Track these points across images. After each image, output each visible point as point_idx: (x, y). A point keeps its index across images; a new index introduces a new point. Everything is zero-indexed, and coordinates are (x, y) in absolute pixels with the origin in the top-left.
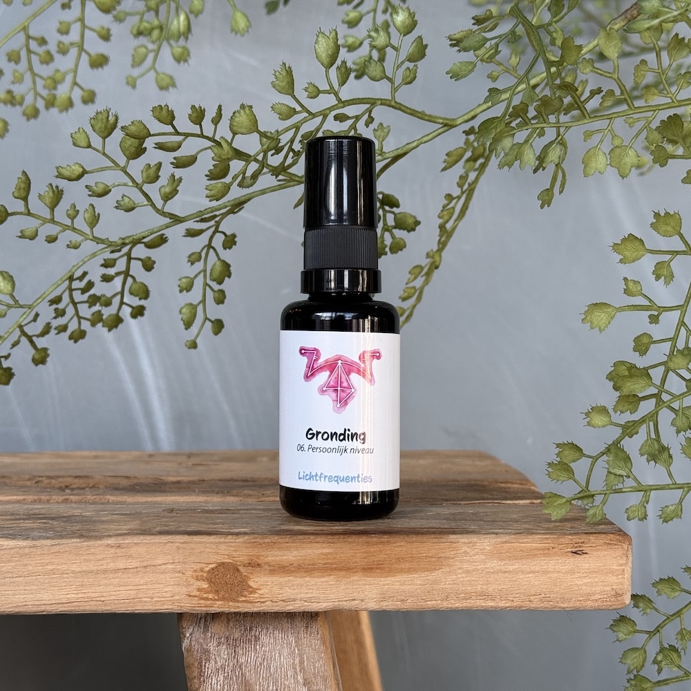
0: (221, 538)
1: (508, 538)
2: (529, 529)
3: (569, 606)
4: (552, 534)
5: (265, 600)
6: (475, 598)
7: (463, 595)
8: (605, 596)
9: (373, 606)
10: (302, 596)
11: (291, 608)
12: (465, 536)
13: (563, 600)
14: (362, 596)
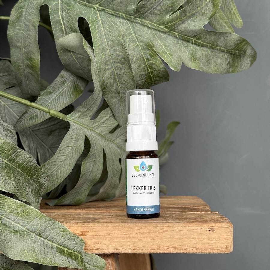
0: (71, 224)
1: (183, 224)
2: (193, 221)
3: (208, 252)
4: (201, 223)
5: (88, 249)
6: (170, 248)
7: (165, 247)
8: (222, 248)
9: (130, 252)
10: (102, 247)
11: (98, 252)
12: (166, 224)
13: (206, 250)
14: (125, 247)
